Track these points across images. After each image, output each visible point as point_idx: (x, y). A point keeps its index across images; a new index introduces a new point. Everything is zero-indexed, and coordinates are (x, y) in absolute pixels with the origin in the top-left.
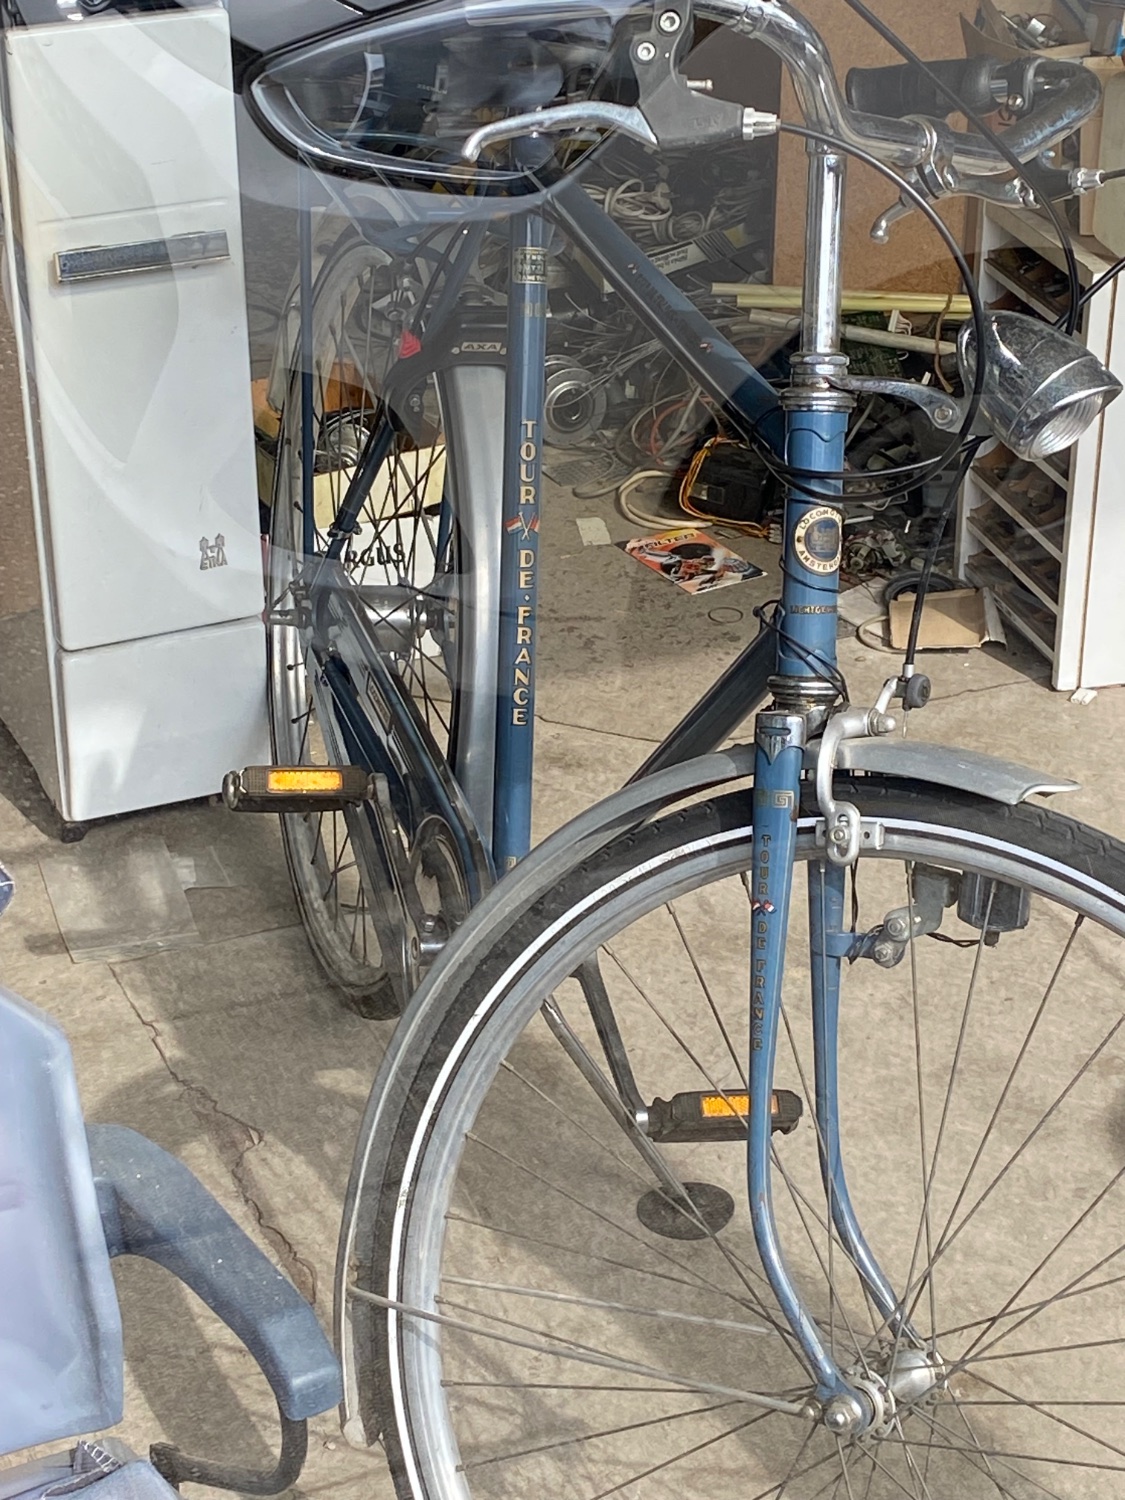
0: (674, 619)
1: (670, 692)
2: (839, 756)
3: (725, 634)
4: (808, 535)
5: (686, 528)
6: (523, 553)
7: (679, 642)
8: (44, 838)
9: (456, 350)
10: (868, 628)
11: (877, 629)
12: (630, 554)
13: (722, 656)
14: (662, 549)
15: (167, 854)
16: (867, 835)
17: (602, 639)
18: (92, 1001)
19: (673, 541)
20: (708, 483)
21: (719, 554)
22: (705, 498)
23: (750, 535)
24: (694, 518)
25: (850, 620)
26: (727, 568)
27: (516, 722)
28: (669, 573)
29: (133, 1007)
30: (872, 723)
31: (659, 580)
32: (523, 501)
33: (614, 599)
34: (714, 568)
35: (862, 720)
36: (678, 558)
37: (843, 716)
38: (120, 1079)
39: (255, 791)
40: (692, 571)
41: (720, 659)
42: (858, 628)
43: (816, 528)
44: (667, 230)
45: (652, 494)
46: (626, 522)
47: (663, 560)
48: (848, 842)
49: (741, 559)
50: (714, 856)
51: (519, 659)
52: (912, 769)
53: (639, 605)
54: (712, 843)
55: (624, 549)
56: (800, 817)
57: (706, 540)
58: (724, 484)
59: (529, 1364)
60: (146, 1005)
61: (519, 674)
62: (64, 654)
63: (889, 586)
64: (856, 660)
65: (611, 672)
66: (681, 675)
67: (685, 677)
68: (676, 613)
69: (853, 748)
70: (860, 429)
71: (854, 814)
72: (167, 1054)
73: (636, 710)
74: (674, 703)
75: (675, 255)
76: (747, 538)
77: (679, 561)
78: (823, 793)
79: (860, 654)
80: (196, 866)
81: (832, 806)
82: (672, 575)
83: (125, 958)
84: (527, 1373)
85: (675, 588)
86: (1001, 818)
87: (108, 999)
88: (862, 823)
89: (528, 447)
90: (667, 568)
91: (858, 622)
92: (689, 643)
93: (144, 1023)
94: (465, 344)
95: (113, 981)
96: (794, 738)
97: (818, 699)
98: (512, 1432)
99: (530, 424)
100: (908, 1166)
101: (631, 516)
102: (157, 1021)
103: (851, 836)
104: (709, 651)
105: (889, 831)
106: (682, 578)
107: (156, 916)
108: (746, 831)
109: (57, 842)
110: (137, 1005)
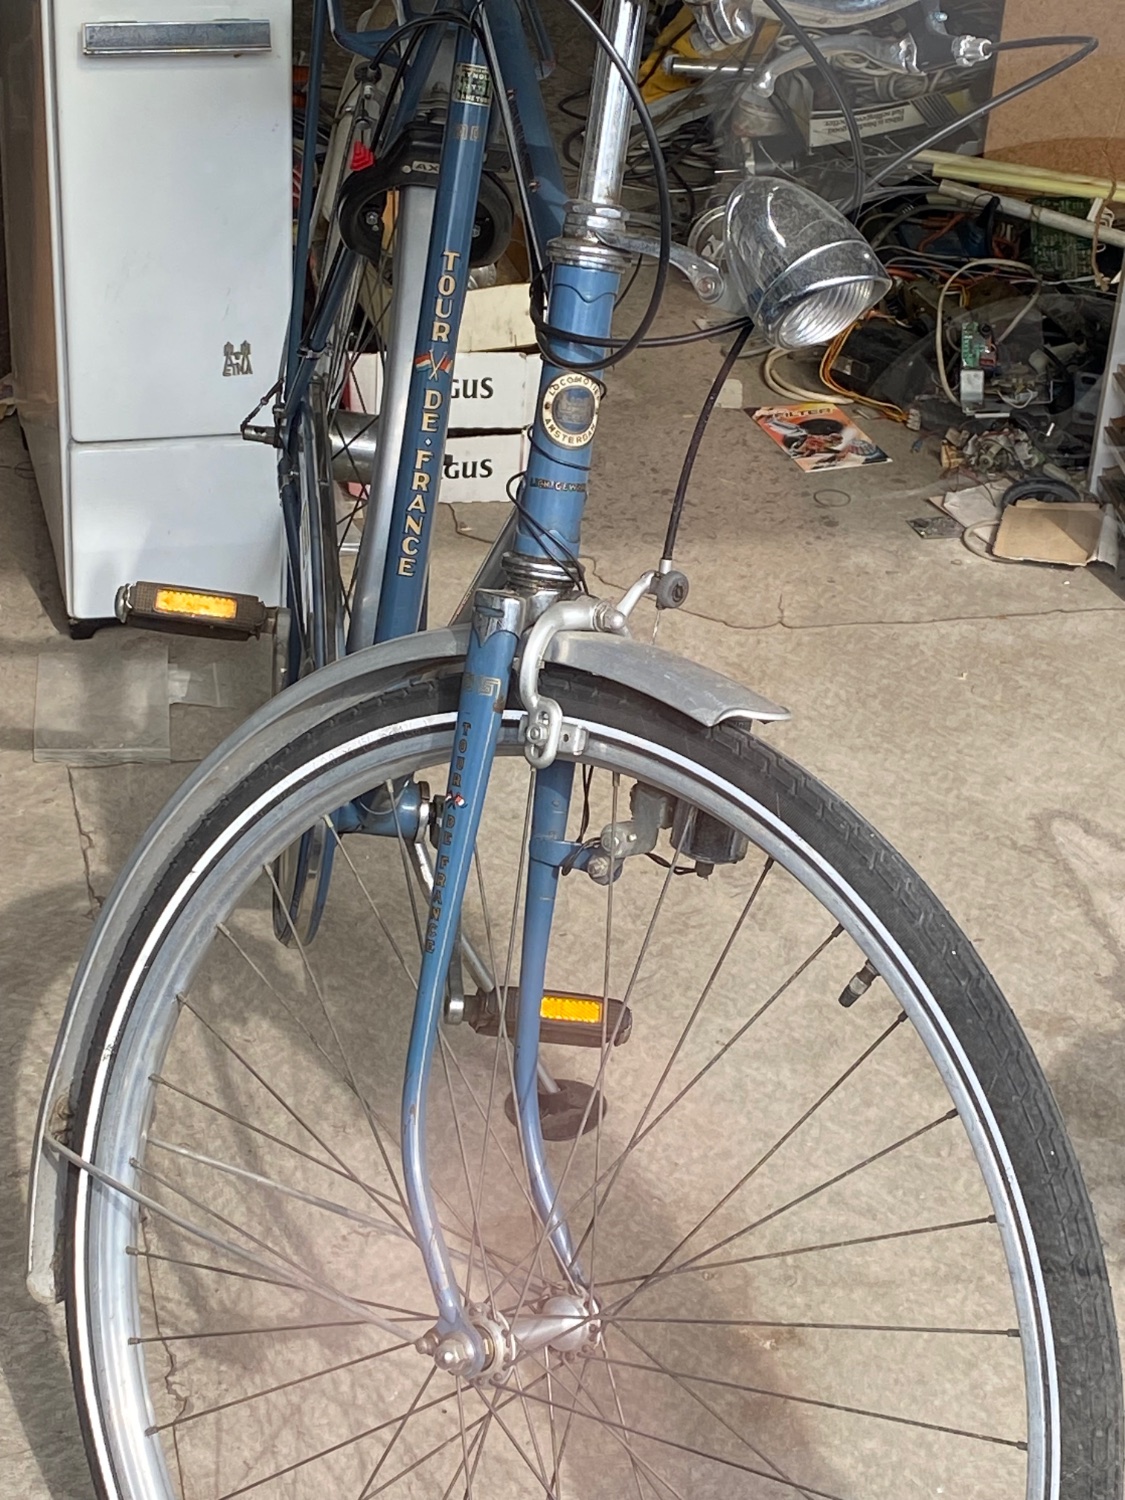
0: (776, 495)
1: (744, 570)
2: (553, 646)
3: (824, 518)
4: (557, 402)
5: (824, 402)
6: (429, 393)
7: (772, 520)
8: (53, 631)
9: (407, 169)
10: (977, 531)
11: (985, 533)
12: (756, 422)
13: (811, 540)
14: (791, 421)
15: (166, 664)
16: (566, 738)
17: (694, 505)
18: (39, 802)
19: (806, 413)
20: (853, 357)
21: (849, 434)
22: (848, 373)
23: (890, 418)
24: (832, 393)
25: (960, 520)
26: (853, 449)
27: (401, 572)
28: (789, 447)
29: (77, 814)
30: (598, 617)
31: (777, 452)
32: (435, 338)
33: (722, 467)
34: (839, 447)
35: (588, 611)
36: (804, 432)
37: (566, 606)
38: (36, 885)
39: (141, 608)
40: (815, 448)
41: (808, 543)
42: (966, 529)
43: (565, 397)
44: (888, 86)
45: (803, 362)
46: (765, 388)
47: (789, 433)
48: (546, 741)
49: (870, 441)
50: (428, 737)
51: (412, 506)
52: (619, 673)
53: (745, 475)
54: (428, 724)
55: (751, 416)
56: (507, 709)
57: (840, 418)
58: (869, 361)
59: (335, 1242)
60: (90, 816)
61: (410, 521)
62: (74, 445)
63: (1011, 489)
64: (953, 563)
65: (691, 541)
66: (763, 554)
67: (765, 557)
68: (779, 490)
69: (573, 642)
70: (1022, 319)
71: (556, 713)
72: (92, 868)
73: (702, 584)
74: (742, 582)
75: (890, 114)
76: (885, 421)
77: (805, 436)
78: (525, 687)
79: (957, 557)
80: (191, 681)
81: (534, 700)
82: (792, 449)
83: (88, 765)
84: (329, 1250)
85: (789, 464)
86: (702, 738)
87: (54, 804)
88: (563, 723)
89: (447, 280)
90: (788, 442)
91: (967, 523)
92: (782, 522)
93: (81, 832)
94: (416, 163)
95: (67, 785)
96: (509, 623)
97: (551, 584)
98: (292, 1310)
99: (452, 256)
100: (805, 1099)
101: (771, 382)
102: (95, 832)
103: (548, 736)
104: (800, 532)
105: (593, 736)
106: (801, 453)
107: (132, 726)
108: (452, 717)
109: (67, 638)
110: (81, 812)
